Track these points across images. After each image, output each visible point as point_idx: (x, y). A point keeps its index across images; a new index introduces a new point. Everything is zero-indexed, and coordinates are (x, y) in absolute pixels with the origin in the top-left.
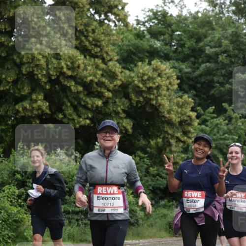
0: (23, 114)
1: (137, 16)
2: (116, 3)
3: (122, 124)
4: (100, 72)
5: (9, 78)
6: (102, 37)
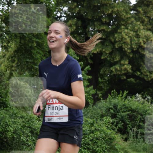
0: (115, 73)
5: (107, 51)
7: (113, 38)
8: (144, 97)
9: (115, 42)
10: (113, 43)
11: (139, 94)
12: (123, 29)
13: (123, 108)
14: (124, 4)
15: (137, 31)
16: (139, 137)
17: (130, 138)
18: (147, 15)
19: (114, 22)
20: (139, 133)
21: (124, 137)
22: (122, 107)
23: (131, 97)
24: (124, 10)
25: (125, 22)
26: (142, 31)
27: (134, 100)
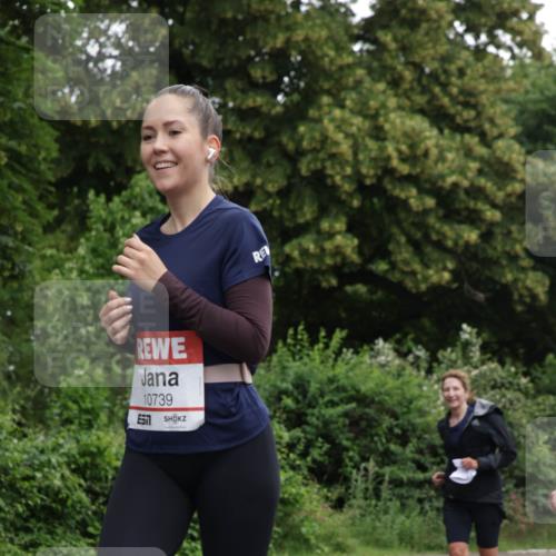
0: (300, 265)
2: (516, 5)
3: (524, 282)
4: (474, 165)
5: (270, 185)
6: (482, 85)
7: (292, 138)
8: (405, 349)
9: (300, 153)
10: (293, 158)
11: (385, 340)
12: (326, 109)
13: (331, 392)
14: (328, 19)
15: (375, 117)
16: (385, 494)
17: (354, 497)
18: (411, 60)
19: (295, 81)
20: (387, 478)
21: (334, 495)
22: (326, 389)
23: (356, 352)
24: (330, 38)
25: (332, 82)
26: (392, 116)
27: (368, 361)
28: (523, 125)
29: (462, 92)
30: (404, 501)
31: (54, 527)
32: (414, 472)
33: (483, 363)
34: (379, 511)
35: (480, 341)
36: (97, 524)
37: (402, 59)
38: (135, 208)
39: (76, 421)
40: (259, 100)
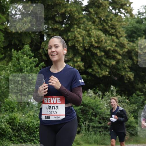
1: (139, 10)
2: (126, 2)
3: (127, 75)
4: (114, 44)
6: (117, 23)
7: (66, 36)
8: (96, 92)
9: (69, 40)
11: (91, 90)
12: (76, 29)
14: (76, 5)
15: (89, 31)
16: (90, 130)
17: (82, 131)
18: (98, 16)
19: (67, 21)
20: (91, 126)
23: (83, 93)
24: (77, 10)
25: (77, 22)
26: (93, 31)
27: (86, 95)
28: (127, 34)
29: (111, 25)
30: (95, 132)
31: (3, 138)
32: (98, 124)
33: (116, 96)
34: (89, 134)
35: (116, 90)
36: (14, 137)
37: (96, 16)
38: (24, 54)
39: (9, 110)
40: (58, 26)
